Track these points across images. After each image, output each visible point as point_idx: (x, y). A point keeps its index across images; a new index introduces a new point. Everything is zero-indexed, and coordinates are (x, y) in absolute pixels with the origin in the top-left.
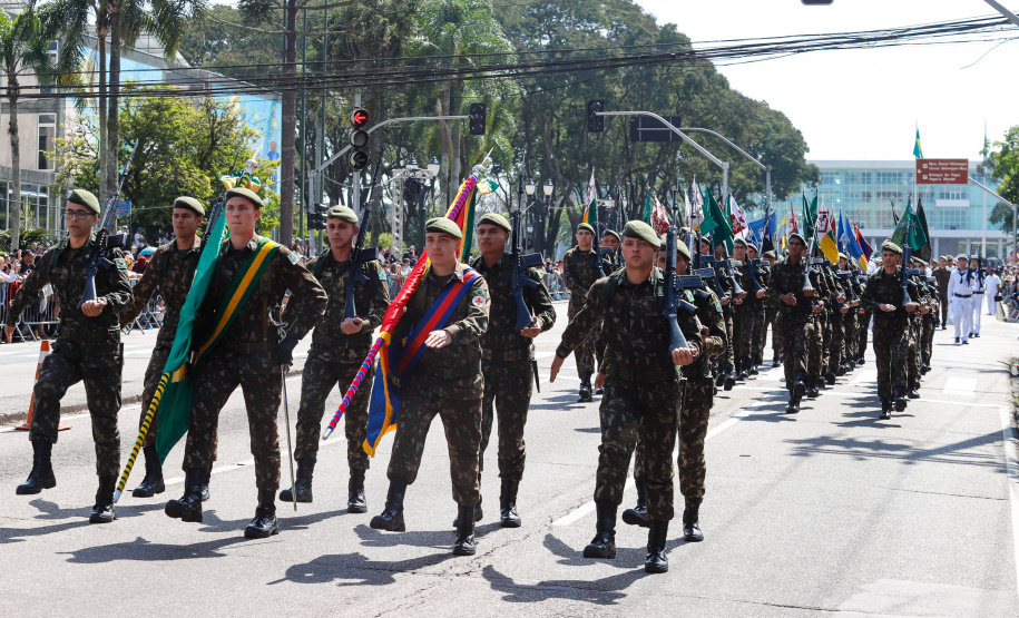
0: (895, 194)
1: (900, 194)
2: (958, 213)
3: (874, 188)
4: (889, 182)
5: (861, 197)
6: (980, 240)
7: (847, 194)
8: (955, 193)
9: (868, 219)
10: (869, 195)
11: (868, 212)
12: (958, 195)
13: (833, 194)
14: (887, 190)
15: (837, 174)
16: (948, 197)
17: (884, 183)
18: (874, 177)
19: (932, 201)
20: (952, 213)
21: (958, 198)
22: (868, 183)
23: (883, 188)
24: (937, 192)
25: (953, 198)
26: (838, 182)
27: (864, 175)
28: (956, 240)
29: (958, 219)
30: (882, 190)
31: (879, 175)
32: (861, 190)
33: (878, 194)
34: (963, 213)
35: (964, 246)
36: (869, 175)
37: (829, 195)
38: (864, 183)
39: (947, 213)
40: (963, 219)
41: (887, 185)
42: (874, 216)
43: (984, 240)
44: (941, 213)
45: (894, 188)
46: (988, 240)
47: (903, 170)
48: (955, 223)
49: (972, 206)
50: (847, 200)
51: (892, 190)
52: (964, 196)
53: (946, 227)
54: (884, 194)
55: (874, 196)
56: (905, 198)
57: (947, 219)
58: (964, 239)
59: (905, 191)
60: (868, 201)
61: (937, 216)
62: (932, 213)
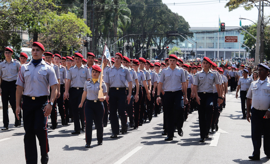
0: (212, 37)
1: (213, 38)
4: (210, 34)
5: (201, 38)
6: (238, 52)
7: (197, 37)
9: (204, 45)
10: (204, 37)
14: (209, 36)
26: (194, 34)
27: (202, 32)
28: (231, 52)
29: (231, 45)
31: (207, 32)
32: (201, 36)
33: (207, 37)
35: (233, 54)
36: (204, 32)
38: (202, 34)
40: (233, 45)
42: (205, 44)
43: (239, 52)
45: (212, 35)
46: (241, 52)
48: (230, 47)
50: (197, 40)
53: (228, 48)
55: (205, 38)
56: (215, 39)
57: (228, 45)
58: (233, 52)
59: (215, 37)
60: (204, 40)
61: (225, 44)
62: (223, 43)
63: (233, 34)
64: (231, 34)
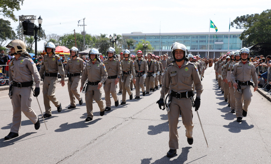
0: (204, 41)
1: (205, 41)
3: (199, 39)
5: (195, 42)
7: (192, 41)
8: (220, 40)
9: (197, 47)
10: (197, 41)
11: (197, 45)
13: (189, 42)
14: (202, 40)
15: (190, 36)
18: (199, 37)
19: (213, 42)
20: (219, 45)
21: (220, 42)
22: (197, 38)
23: (201, 39)
24: (215, 40)
25: (219, 42)
28: (219, 52)
31: (200, 36)
32: (195, 40)
33: (200, 41)
34: (222, 45)
37: (187, 42)
39: (217, 45)
40: (222, 47)
41: (202, 39)
42: (199, 46)
44: (216, 45)
45: (204, 39)
47: (206, 35)
48: (219, 48)
49: (224, 44)
50: (192, 43)
51: (203, 40)
52: (222, 41)
53: (217, 49)
54: (201, 41)
55: (199, 42)
56: (207, 42)
58: (222, 52)
59: (207, 40)
60: (197, 43)
61: (215, 46)
62: (213, 45)
63: (222, 38)
64: (220, 38)
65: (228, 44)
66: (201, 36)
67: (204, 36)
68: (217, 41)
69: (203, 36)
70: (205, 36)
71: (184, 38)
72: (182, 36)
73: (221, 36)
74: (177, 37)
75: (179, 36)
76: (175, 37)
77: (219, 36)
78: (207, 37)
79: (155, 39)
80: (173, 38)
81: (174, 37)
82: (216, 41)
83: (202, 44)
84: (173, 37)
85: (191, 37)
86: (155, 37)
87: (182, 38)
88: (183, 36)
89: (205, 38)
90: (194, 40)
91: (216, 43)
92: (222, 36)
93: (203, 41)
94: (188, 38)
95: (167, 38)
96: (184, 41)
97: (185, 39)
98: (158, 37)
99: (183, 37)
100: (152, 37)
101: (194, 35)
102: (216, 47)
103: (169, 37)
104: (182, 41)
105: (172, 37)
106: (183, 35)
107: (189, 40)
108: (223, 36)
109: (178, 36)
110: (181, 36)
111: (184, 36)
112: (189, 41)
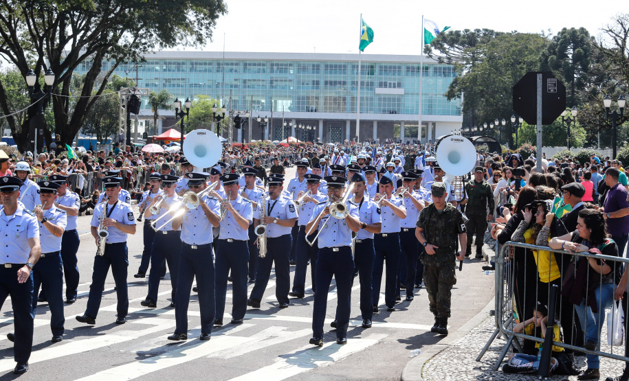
0: (340, 83)
1: (344, 83)
2: (394, 99)
3: (322, 77)
4: (336, 73)
5: (311, 85)
6: (416, 123)
7: (299, 82)
8: (392, 82)
9: (317, 103)
10: (318, 83)
11: (317, 98)
12: (394, 84)
13: (288, 83)
14: (333, 79)
15: (291, 65)
16: (386, 86)
17: (330, 73)
18: (322, 68)
19: (372, 89)
20: (389, 99)
21: (394, 87)
22: (318, 73)
23: (331, 77)
24: (376, 82)
25: (390, 87)
26: (292, 72)
27: (313, 66)
28: (392, 123)
29: (394, 105)
30: (329, 79)
32: (311, 79)
33: (326, 83)
34: (399, 100)
35: (399, 129)
36: (318, 66)
37: (284, 83)
38: (313, 73)
39: (385, 99)
40: (399, 105)
41: (333, 75)
42: (321, 101)
43: (420, 123)
44: (380, 99)
45: (339, 77)
46: (423, 123)
47: (348, 62)
48: (391, 108)
49: (407, 94)
50: (298, 88)
51: (338, 80)
52: (399, 85)
53: (384, 112)
54: (331, 83)
55: (322, 85)
56: (349, 86)
57: (384, 105)
58: (399, 122)
59: (349, 81)
60: (317, 88)
61: (376, 102)
62: (372, 99)
63: (399, 75)
64: (394, 75)
65: (418, 94)
66: (331, 66)
67: (340, 66)
68: (383, 85)
69: (336, 66)
70: (345, 66)
71: (272, 71)
72: (264, 65)
73: (395, 67)
74: (245, 65)
75: (255, 65)
76: (242, 67)
77: (390, 67)
78: (349, 68)
79: (169, 70)
80: (231, 70)
81: (237, 64)
82: (381, 85)
83: (332, 93)
84: (232, 64)
85: (296, 68)
86: (170, 63)
87: (264, 71)
88: (269, 64)
89: (344, 73)
90: (306, 79)
91: (380, 91)
92: (399, 68)
93: (335, 83)
94: (286, 72)
95: (210, 71)
96: (271, 82)
97: (275, 75)
98: (179, 64)
99: (268, 68)
100: (157, 63)
101: (304, 61)
102: (380, 105)
103: (219, 64)
104: (263, 80)
105: (230, 67)
106: (267, 61)
107: (290, 77)
108: (404, 69)
109: (250, 65)
110: (259, 65)
111: (272, 65)
112: (290, 81)
